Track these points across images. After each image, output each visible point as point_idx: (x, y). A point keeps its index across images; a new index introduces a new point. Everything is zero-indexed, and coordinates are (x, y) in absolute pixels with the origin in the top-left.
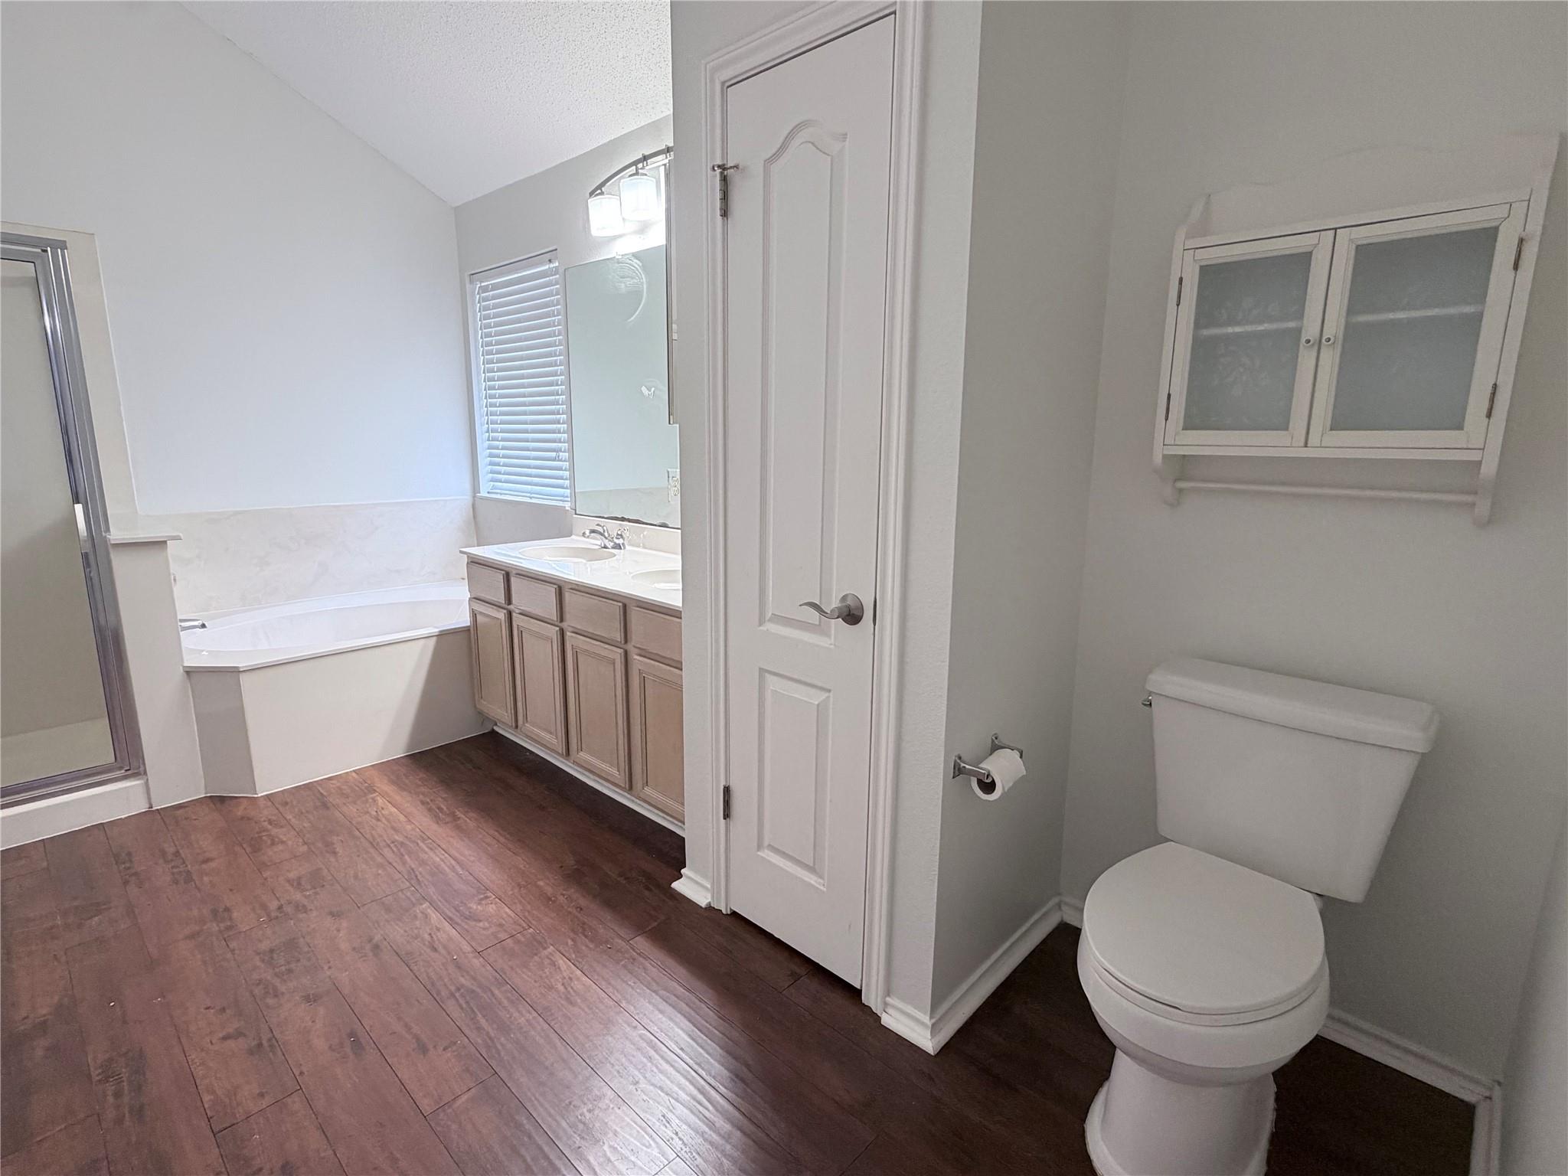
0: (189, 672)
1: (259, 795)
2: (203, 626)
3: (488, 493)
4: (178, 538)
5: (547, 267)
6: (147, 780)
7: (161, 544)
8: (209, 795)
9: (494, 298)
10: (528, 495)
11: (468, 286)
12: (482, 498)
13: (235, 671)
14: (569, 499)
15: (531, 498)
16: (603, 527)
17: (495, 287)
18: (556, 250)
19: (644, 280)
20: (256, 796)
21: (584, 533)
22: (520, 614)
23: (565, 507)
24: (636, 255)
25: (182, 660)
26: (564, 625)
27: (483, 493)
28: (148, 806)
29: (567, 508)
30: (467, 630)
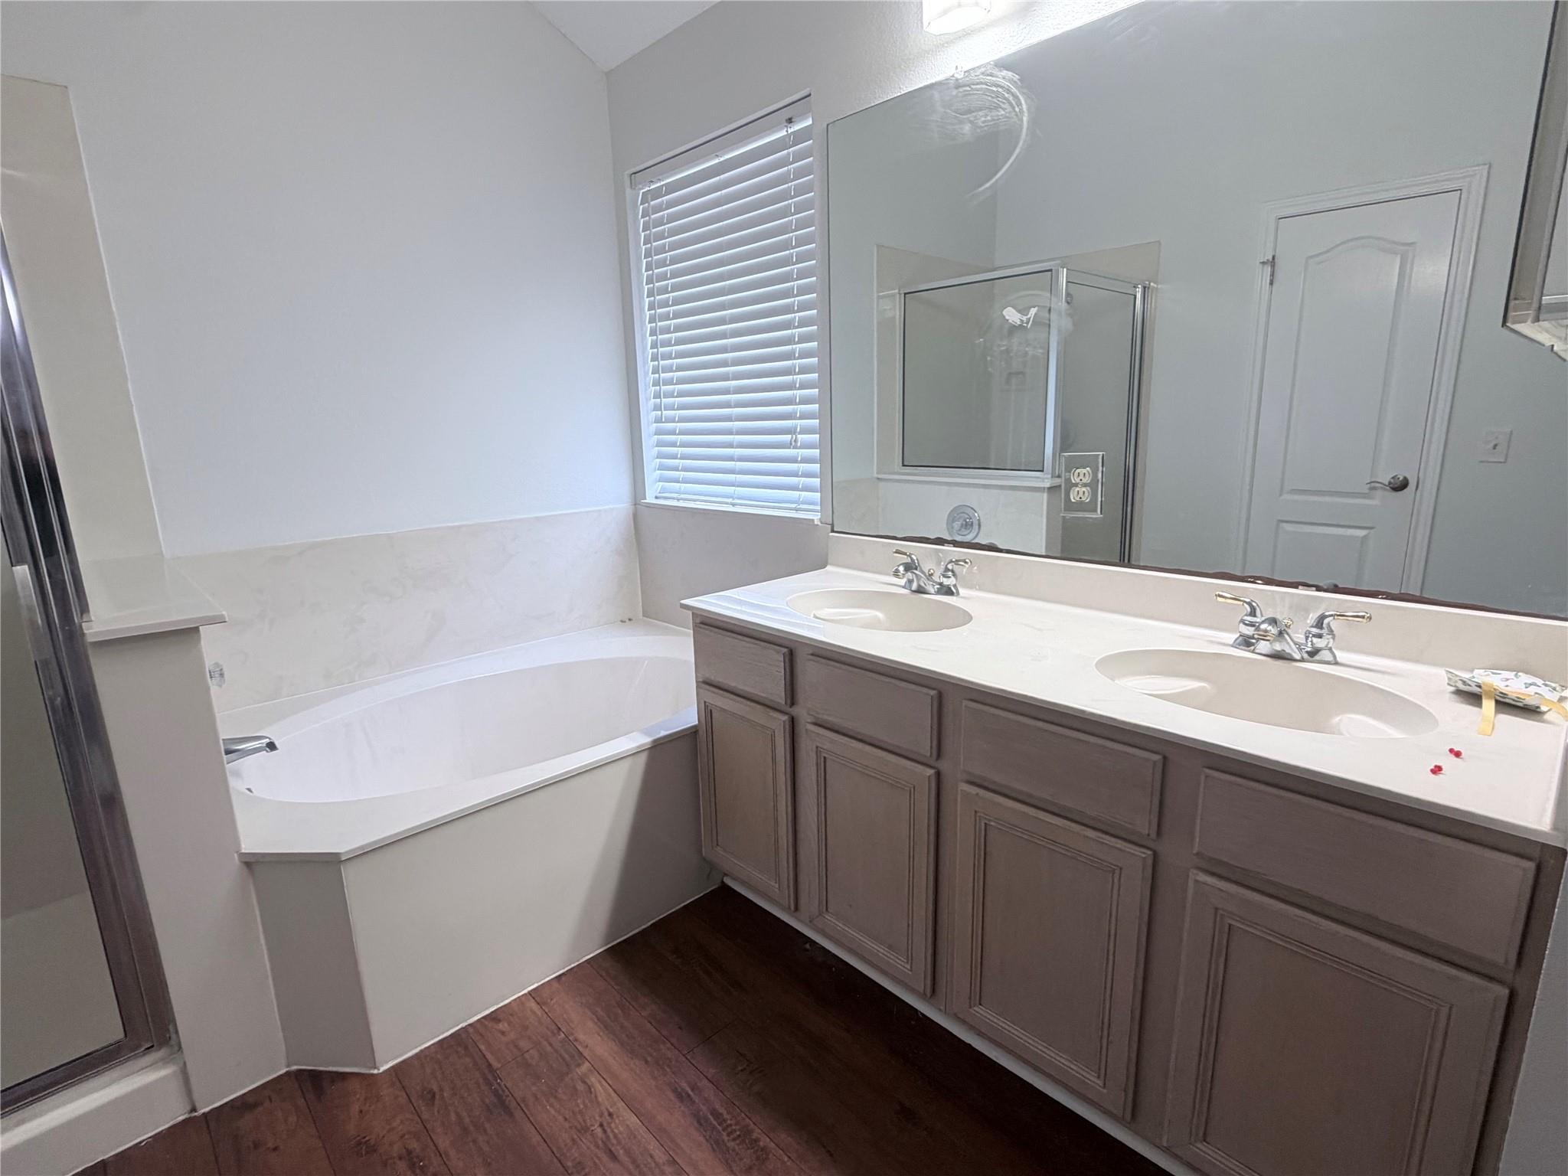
0: (252, 863)
1: (382, 1069)
2: (271, 746)
3: (656, 498)
4: (219, 620)
5: (783, 133)
6: (185, 1063)
7: (187, 634)
8: (294, 1068)
9: (670, 205)
10: (730, 500)
11: (628, 191)
12: (650, 506)
13: (331, 862)
14: (819, 508)
15: (734, 505)
16: (910, 556)
17: (671, 188)
18: (809, 95)
19: (1024, 107)
20: (376, 1072)
21: (897, 571)
22: (815, 724)
23: (813, 520)
24: (1002, 64)
25: (239, 845)
26: (945, 765)
27: (650, 499)
28: (189, 1108)
29: (816, 523)
30: (692, 733)
